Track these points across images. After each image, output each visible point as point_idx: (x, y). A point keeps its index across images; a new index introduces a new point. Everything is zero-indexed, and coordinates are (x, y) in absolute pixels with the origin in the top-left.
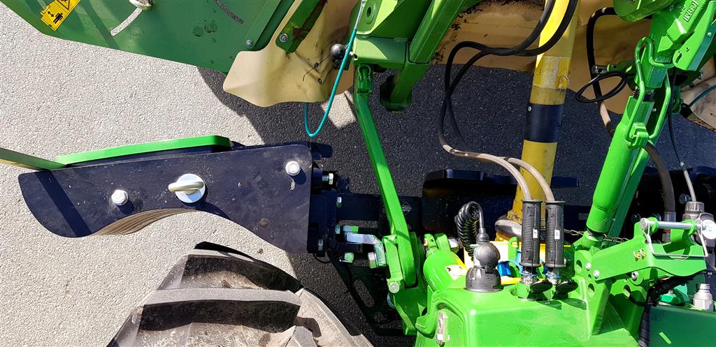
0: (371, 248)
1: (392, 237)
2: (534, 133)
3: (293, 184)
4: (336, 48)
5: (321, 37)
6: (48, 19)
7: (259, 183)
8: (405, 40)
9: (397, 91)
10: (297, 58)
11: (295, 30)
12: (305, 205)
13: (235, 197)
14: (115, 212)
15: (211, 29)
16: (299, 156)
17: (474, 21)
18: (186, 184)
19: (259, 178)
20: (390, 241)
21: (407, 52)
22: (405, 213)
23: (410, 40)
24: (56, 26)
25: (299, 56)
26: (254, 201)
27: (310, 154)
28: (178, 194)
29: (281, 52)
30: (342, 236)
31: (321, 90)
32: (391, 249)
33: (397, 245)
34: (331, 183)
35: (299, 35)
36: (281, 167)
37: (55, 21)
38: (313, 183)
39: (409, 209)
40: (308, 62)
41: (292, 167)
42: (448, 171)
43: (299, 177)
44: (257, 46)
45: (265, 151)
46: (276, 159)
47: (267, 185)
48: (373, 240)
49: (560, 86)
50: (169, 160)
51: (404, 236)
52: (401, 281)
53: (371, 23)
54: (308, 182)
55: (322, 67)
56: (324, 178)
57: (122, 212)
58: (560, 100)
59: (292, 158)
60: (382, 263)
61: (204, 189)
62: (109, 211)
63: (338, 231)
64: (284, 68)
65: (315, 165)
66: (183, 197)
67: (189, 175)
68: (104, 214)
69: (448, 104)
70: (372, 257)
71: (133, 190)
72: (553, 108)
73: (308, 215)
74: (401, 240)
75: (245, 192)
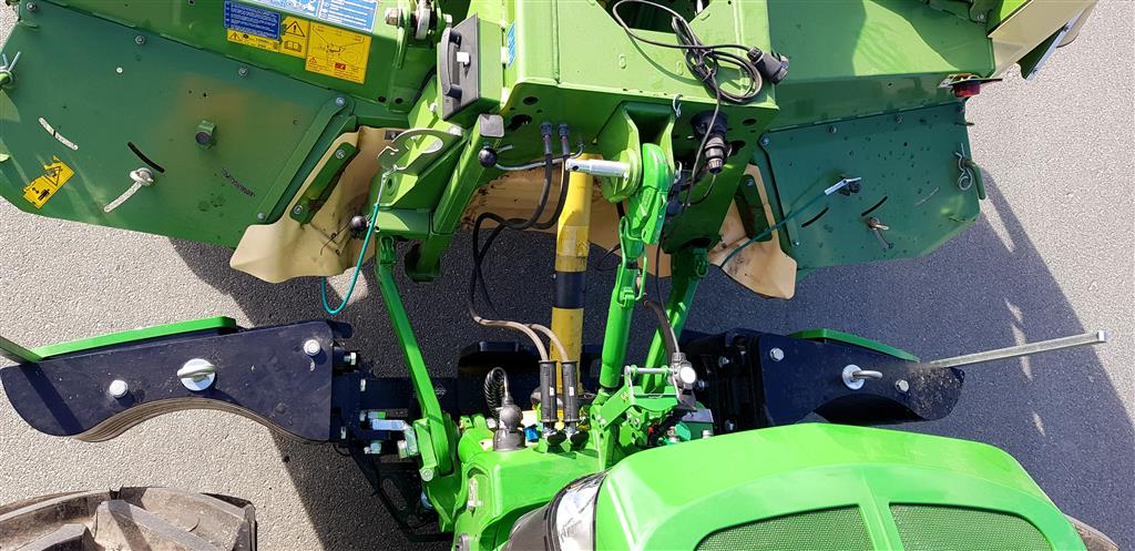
0: (400, 435)
1: (423, 422)
2: (561, 300)
3: (313, 365)
4: (356, 220)
5: (338, 206)
6: (32, 196)
7: (275, 365)
8: (428, 210)
9: (423, 261)
10: (312, 230)
11: (311, 202)
12: (325, 387)
13: (248, 381)
14: (113, 405)
15: (218, 202)
16: (319, 335)
17: (502, 186)
18: (195, 370)
19: (274, 360)
20: (422, 426)
21: (431, 224)
22: (438, 396)
23: (434, 211)
24: (40, 203)
25: (313, 226)
26: (270, 385)
27: (330, 331)
28: (183, 380)
29: (297, 224)
30: (367, 423)
31: (340, 261)
32: (423, 434)
33: (429, 430)
34: (353, 363)
35: (315, 205)
36: (299, 348)
37: (40, 198)
38: (334, 363)
39: (443, 392)
40: (323, 232)
41: (312, 346)
42: (481, 344)
43: (319, 357)
44: (268, 221)
45: (282, 330)
46: (293, 338)
47: (284, 368)
48: (401, 425)
49: (580, 254)
50: (174, 345)
51: (436, 419)
52: (435, 468)
53: (393, 194)
54: (329, 362)
55: (340, 238)
56: (347, 358)
57: (122, 405)
58: (582, 268)
59: (311, 337)
60: (413, 451)
61: (213, 375)
62: (106, 405)
63: (362, 418)
64: (297, 241)
65: (336, 344)
66: (189, 384)
67: (196, 360)
68: (100, 407)
69: (477, 274)
70: (402, 445)
71: (133, 380)
72: (576, 275)
73: (329, 398)
74: (433, 424)
75: (259, 376)
